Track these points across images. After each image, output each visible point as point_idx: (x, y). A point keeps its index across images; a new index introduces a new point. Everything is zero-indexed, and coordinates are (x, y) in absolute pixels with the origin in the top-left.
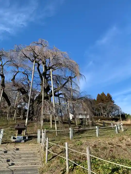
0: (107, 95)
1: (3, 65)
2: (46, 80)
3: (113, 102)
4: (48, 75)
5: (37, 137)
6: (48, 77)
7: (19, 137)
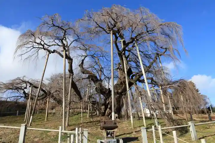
3: (197, 91)
7: (110, 140)
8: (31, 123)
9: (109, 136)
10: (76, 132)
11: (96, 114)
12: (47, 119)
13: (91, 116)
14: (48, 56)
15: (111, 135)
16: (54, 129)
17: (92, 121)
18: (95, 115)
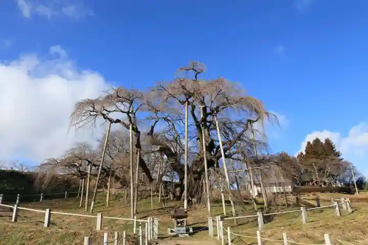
0: (324, 142)
1: (134, 112)
2: (206, 130)
3: (338, 155)
4: (210, 122)
5: (207, 229)
6: (210, 125)
7: (179, 228)
8: (93, 210)
9: (179, 225)
10: (148, 221)
11: (170, 198)
12: (109, 204)
13: (163, 201)
14: (110, 126)
15: (182, 224)
16: (121, 217)
17: (164, 207)
18: (168, 199)
